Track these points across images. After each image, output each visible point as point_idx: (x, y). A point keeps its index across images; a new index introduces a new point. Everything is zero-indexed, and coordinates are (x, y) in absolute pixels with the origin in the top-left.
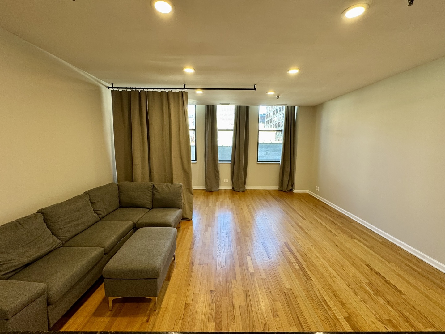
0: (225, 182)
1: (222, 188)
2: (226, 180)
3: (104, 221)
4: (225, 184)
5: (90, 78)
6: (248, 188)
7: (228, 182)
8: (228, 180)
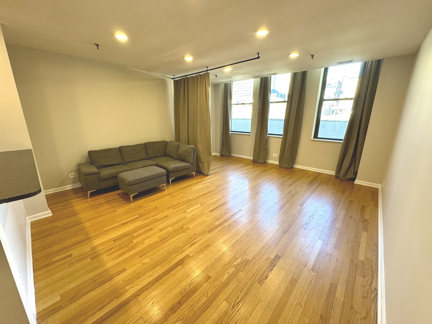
0: (273, 156)
1: (270, 161)
2: (275, 154)
3: (152, 160)
4: (274, 158)
5: (158, 76)
6: (297, 166)
7: (276, 156)
8: (276, 155)
